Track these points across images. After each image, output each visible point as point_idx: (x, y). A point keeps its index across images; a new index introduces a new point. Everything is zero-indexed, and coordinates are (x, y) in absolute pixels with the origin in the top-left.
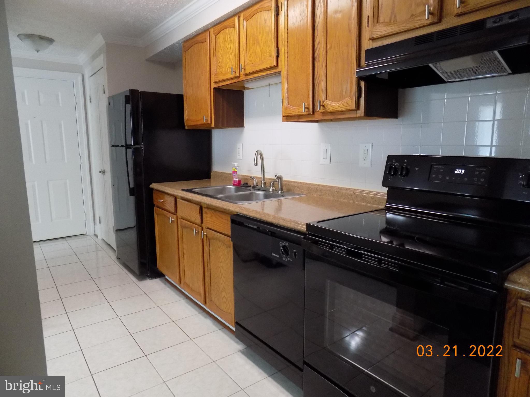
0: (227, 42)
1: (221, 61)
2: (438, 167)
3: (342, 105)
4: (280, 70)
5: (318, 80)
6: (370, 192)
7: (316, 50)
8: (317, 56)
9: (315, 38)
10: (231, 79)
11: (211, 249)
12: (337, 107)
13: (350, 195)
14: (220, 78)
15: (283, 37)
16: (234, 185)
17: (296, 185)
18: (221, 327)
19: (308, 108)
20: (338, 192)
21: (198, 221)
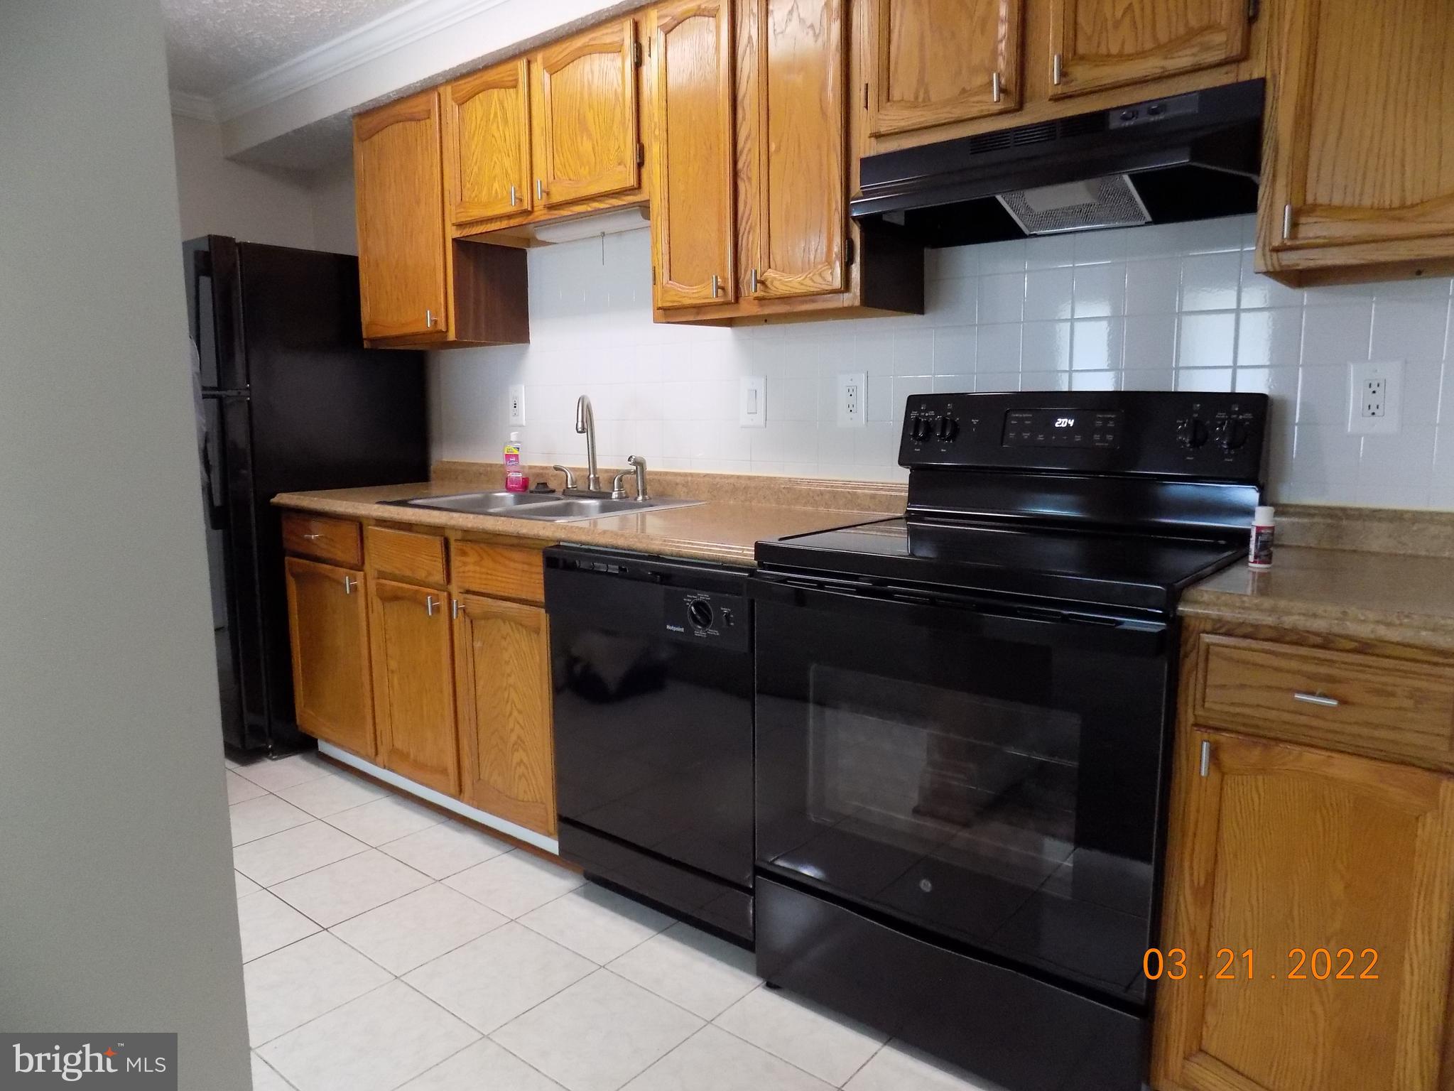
0: (492, 123)
1: (476, 169)
2: (1021, 416)
3: (810, 281)
4: (647, 198)
5: (747, 223)
6: (865, 485)
7: (742, 152)
8: (743, 167)
9: (738, 126)
10: (508, 216)
11: (478, 645)
12: (797, 285)
13: (818, 495)
14: (472, 214)
15: (656, 119)
16: (509, 490)
17: (679, 480)
18: (508, 847)
19: (723, 289)
20: (789, 489)
21: (439, 577)
